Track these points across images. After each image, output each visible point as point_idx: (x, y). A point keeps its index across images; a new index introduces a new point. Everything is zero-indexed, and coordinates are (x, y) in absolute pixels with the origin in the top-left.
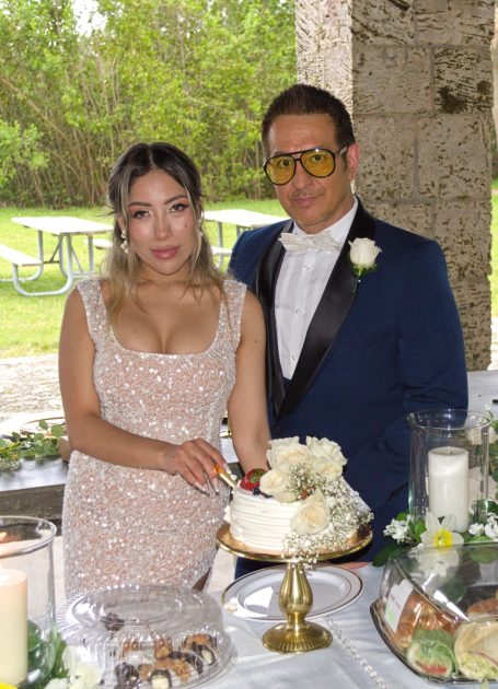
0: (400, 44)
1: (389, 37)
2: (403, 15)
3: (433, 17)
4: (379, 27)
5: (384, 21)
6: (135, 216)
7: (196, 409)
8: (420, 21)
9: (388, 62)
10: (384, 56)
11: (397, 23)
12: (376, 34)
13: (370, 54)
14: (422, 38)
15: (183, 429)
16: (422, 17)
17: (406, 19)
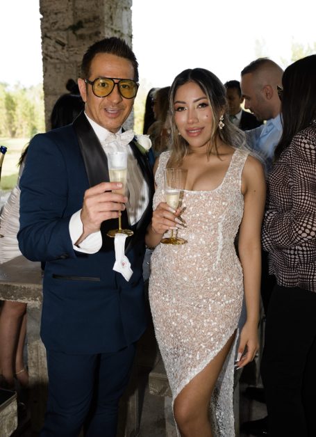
0: (62, 62)
1: (58, 59)
2: (63, 49)
3: (76, 49)
4: (53, 55)
5: (55, 52)
6: (178, 110)
7: (209, 226)
8: (71, 51)
9: (58, 70)
10: (55, 68)
11: (61, 53)
12: (51, 58)
13: (50, 67)
14: (72, 59)
15: (201, 239)
16: (72, 49)
17: (65, 51)
